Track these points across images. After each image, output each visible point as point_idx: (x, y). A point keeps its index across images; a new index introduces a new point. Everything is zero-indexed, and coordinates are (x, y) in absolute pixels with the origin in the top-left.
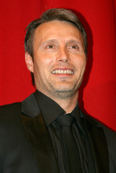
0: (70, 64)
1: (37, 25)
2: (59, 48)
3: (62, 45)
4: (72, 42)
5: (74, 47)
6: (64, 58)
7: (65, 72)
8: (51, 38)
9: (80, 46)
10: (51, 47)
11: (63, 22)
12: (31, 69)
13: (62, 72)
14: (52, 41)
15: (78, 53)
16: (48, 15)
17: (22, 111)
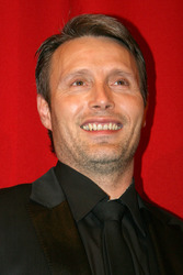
0: (113, 113)
1: (56, 46)
2: (94, 84)
3: (99, 80)
4: (116, 72)
5: (121, 83)
6: (103, 102)
7: (106, 127)
8: (79, 68)
9: (131, 79)
10: (80, 83)
11: (101, 38)
12: (47, 123)
13: (100, 127)
14: (81, 72)
15: (128, 92)
16: (73, 26)
17: (32, 197)
